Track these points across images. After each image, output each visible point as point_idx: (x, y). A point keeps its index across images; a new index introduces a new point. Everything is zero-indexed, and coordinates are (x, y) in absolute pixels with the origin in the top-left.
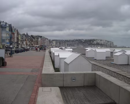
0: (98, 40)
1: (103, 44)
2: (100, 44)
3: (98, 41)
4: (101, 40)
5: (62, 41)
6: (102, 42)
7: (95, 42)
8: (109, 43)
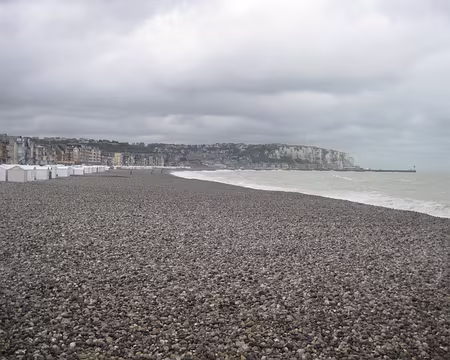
0: (288, 147)
1: (303, 159)
2: (294, 157)
3: (288, 151)
4: (298, 148)
5: (179, 150)
6: (301, 154)
7: (277, 151)
8: (328, 156)
